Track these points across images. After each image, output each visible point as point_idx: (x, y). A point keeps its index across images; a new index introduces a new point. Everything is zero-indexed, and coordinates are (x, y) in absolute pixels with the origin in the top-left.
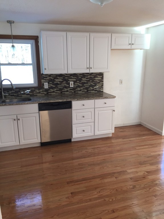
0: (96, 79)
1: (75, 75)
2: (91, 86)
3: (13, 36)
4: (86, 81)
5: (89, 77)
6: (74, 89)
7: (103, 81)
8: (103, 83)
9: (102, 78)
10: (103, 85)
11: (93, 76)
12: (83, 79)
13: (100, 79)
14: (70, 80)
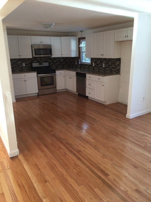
0: (116, 63)
1: (105, 59)
2: (113, 68)
3: (82, 38)
4: (111, 64)
5: (112, 61)
6: (104, 68)
7: (120, 66)
8: (120, 67)
9: (120, 63)
10: (120, 69)
11: (114, 60)
12: (109, 62)
13: (118, 63)
14: (103, 62)
